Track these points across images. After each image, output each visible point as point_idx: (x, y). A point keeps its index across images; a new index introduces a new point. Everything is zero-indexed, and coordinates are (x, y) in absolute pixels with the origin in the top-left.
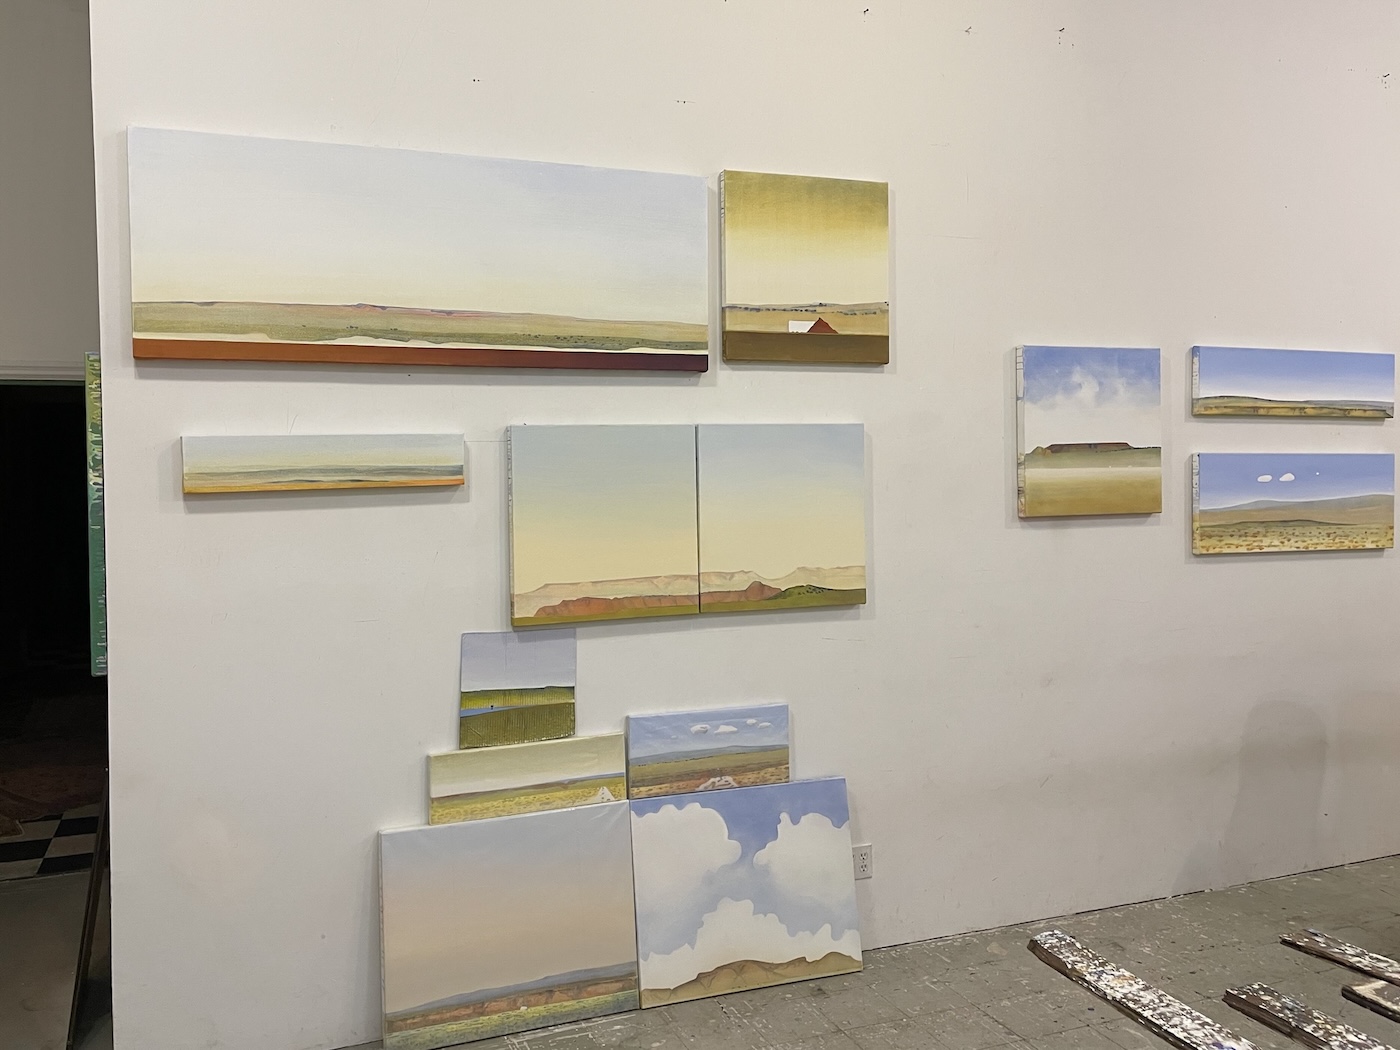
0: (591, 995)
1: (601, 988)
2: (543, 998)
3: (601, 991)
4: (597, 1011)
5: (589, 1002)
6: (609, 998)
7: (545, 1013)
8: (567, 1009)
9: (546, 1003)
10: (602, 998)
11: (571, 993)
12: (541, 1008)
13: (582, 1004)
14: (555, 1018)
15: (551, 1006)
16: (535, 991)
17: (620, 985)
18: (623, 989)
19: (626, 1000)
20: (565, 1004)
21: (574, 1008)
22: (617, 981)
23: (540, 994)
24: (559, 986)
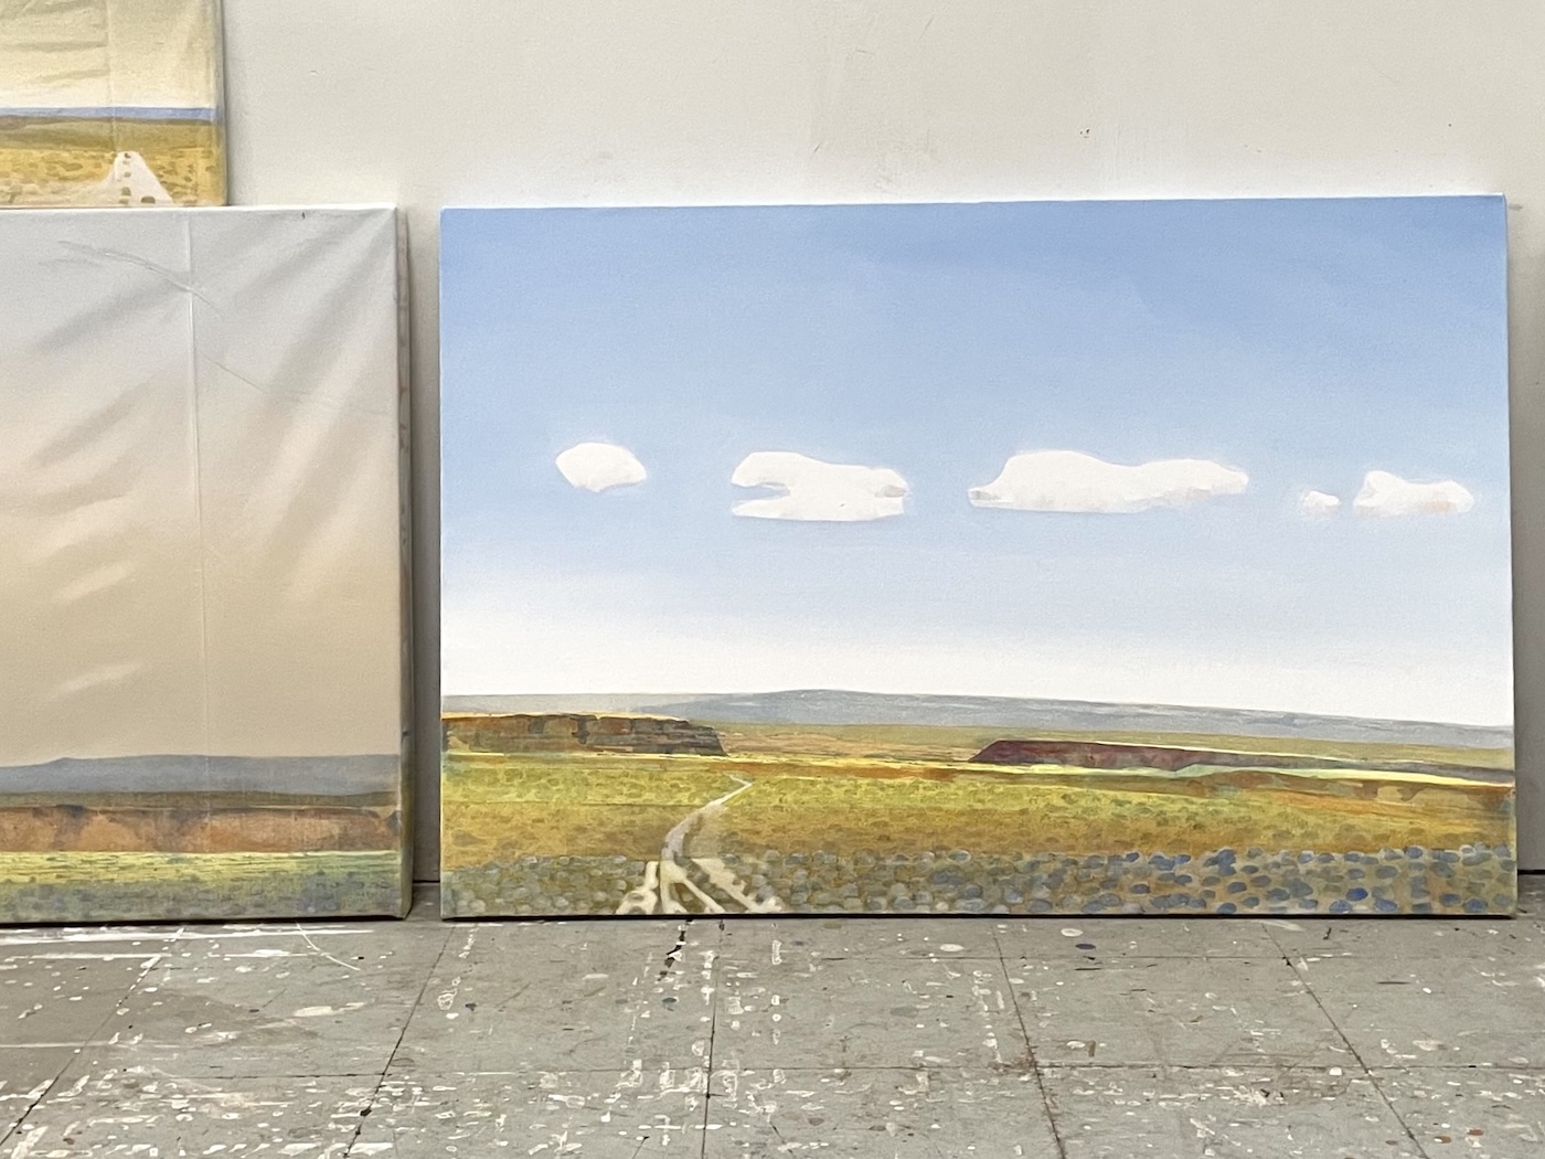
0: (221, 843)
1: (264, 826)
2: (45, 831)
3: (259, 836)
4: (243, 899)
5: (213, 865)
6: (289, 862)
7: (52, 879)
8: (129, 876)
9: (58, 846)
10: (264, 860)
11: (147, 827)
12: (37, 859)
13: (189, 871)
14: (86, 897)
15: (73, 857)
16: (20, 801)
17: (331, 826)
18: (344, 842)
19: (353, 881)
20: (128, 858)
21: (159, 876)
22: (319, 813)
23: (37, 812)
24: (105, 796)
